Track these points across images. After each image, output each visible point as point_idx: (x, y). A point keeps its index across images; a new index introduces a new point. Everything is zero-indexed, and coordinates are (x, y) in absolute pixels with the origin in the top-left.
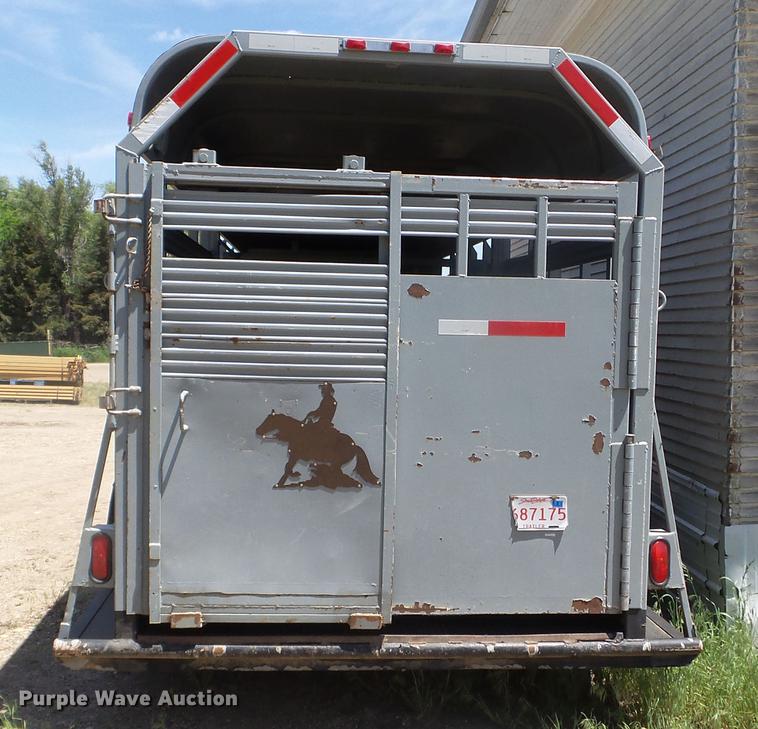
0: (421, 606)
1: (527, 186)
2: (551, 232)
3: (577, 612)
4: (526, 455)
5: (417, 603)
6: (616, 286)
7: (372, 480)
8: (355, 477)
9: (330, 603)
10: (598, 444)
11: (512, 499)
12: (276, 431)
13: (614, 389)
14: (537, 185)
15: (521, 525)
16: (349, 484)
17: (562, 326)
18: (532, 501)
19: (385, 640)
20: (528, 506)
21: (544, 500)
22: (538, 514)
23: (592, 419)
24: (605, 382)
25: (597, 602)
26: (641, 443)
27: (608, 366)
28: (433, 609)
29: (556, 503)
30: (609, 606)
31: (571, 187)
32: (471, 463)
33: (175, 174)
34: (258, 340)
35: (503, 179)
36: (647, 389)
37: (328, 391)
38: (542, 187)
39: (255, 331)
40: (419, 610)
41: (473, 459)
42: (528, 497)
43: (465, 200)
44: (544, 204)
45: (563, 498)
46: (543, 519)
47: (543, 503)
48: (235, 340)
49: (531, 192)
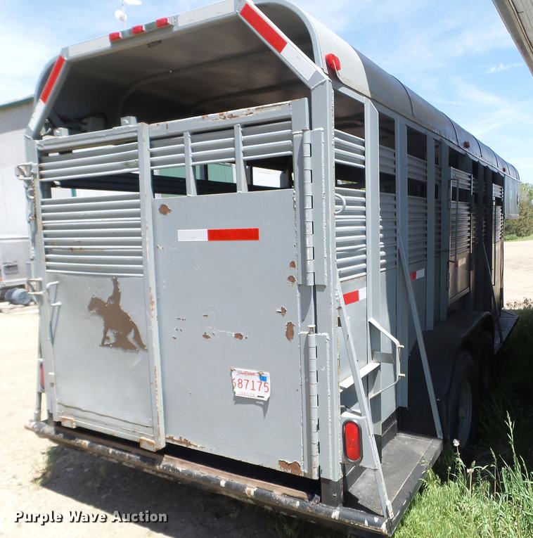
0: (183, 440)
1: (225, 118)
2: (245, 153)
3: (282, 470)
4: (239, 336)
5: (181, 438)
6: (294, 194)
7: (143, 346)
8: (135, 344)
9: (129, 427)
10: (290, 332)
11: (232, 371)
12: (96, 309)
13: (299, 285)
14: (232, 116)
15: (239, 392)
16: (132, 348)
17: (256, 231)
18: (245, 373)
19: (164, 459)
20: (243, 377)
21: (253, 374)
22: (250, 384)
23: (284, 311)
24: (291, 279)
25: (295, 465)
26: (323, 334)
27: (293, 264)
28: (190, 444)
29: (263, 379)
30: (306, 472)
31: (255, 113)
32: (205, 339)
33: (42, 146)
34: (81, 249)
35: (209, 115)
36: (325, 286)
37: (116, 283)
38: (235, 117)
39: (79, 243)
40: (181, 442)
41: (206, 336)
42: (243, 370)
43: (188, 137)
44: (239, 130)
45: (267, 374)
46: (253, 389)
47: (253, 376)
48: (72, 249)
49: (228, 122)
